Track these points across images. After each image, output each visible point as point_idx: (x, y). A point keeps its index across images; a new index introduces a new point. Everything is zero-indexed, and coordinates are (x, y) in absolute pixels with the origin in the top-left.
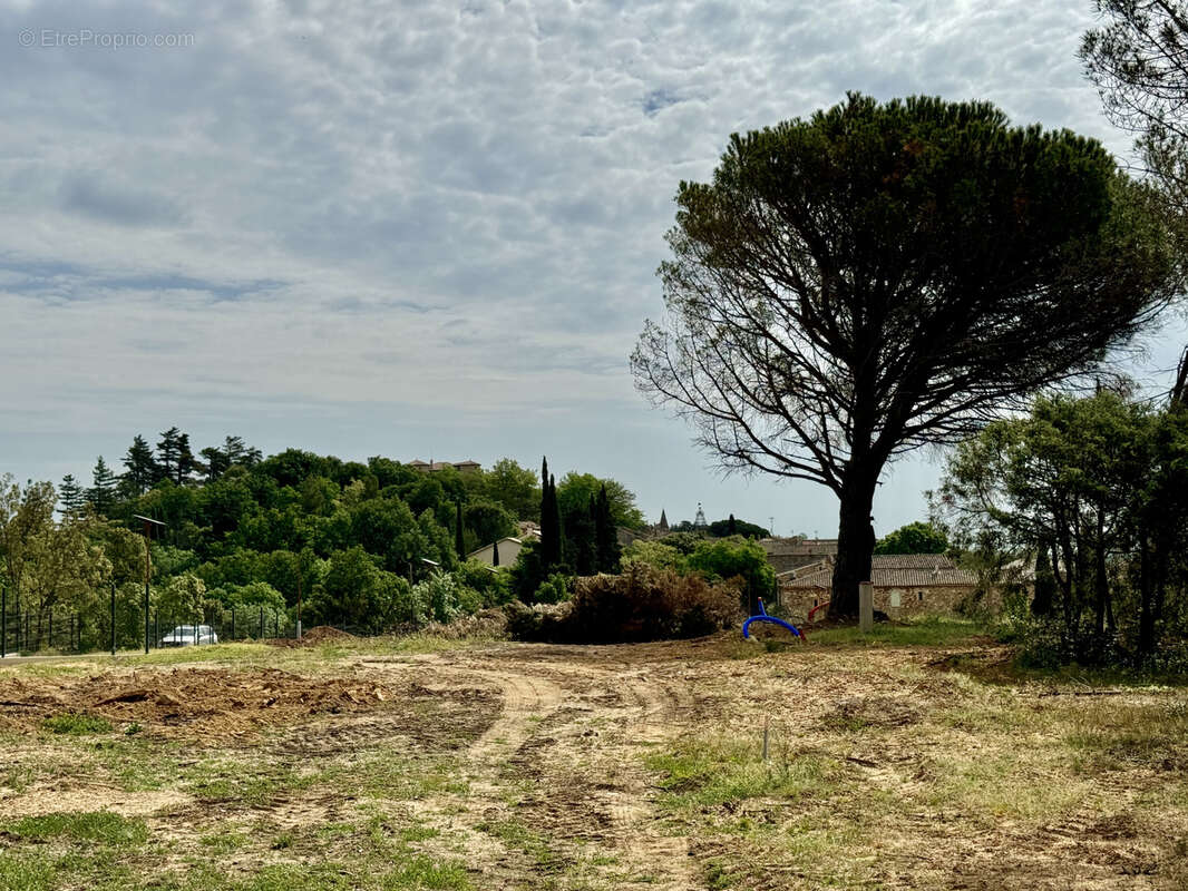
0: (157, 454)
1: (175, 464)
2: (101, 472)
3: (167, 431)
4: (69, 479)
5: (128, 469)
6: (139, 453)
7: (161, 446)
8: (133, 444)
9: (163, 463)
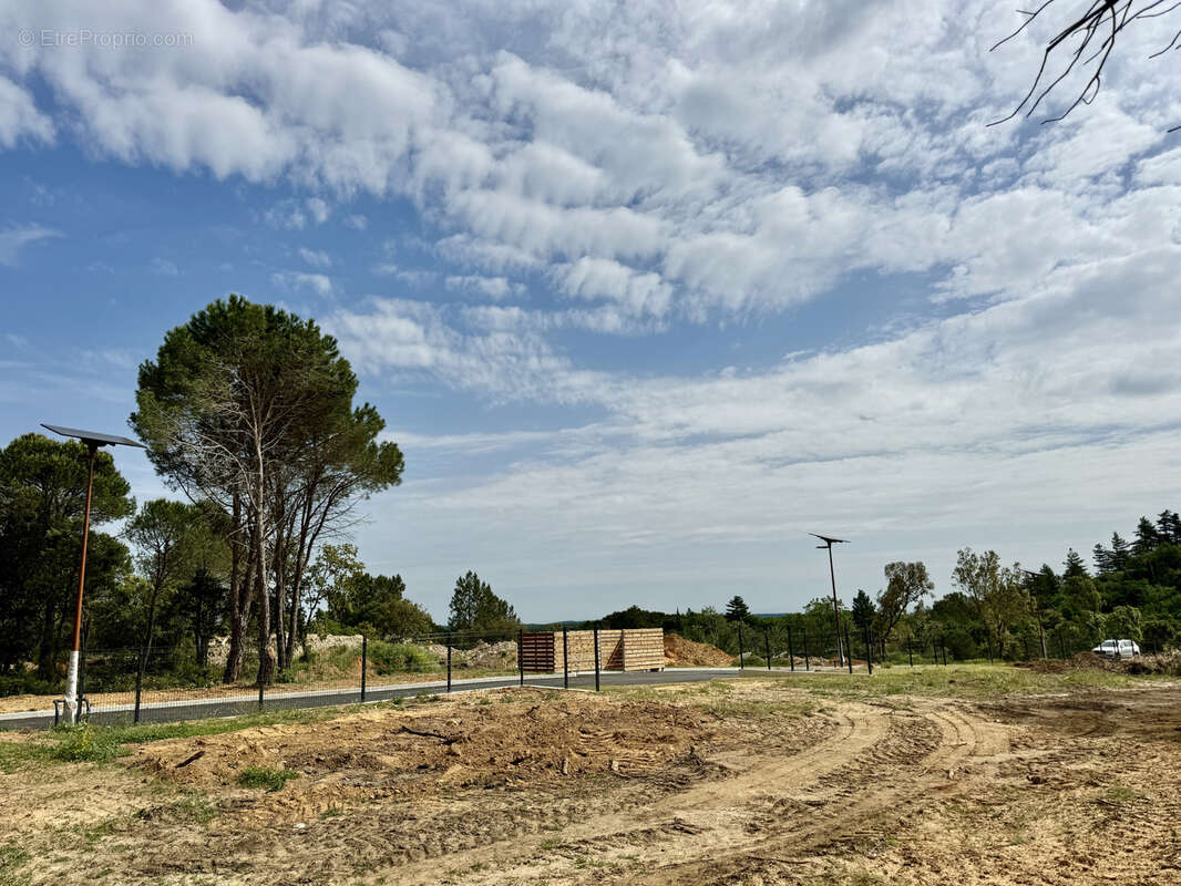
0: (1157, 527)
1: (1172, 533)
2: (1117, 541)
3: (1162, 512)
4: (1098, 546)
5: (1139, 538)
6: (1145, 527)
7: (1160, 522)
8: (1140, 523)
9: (1163, 533)
